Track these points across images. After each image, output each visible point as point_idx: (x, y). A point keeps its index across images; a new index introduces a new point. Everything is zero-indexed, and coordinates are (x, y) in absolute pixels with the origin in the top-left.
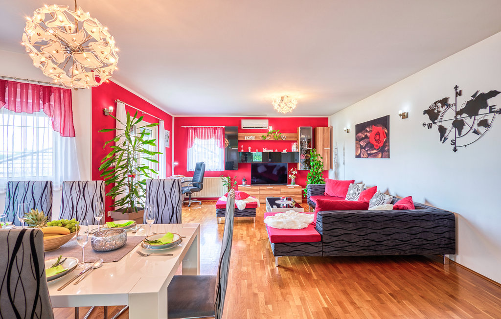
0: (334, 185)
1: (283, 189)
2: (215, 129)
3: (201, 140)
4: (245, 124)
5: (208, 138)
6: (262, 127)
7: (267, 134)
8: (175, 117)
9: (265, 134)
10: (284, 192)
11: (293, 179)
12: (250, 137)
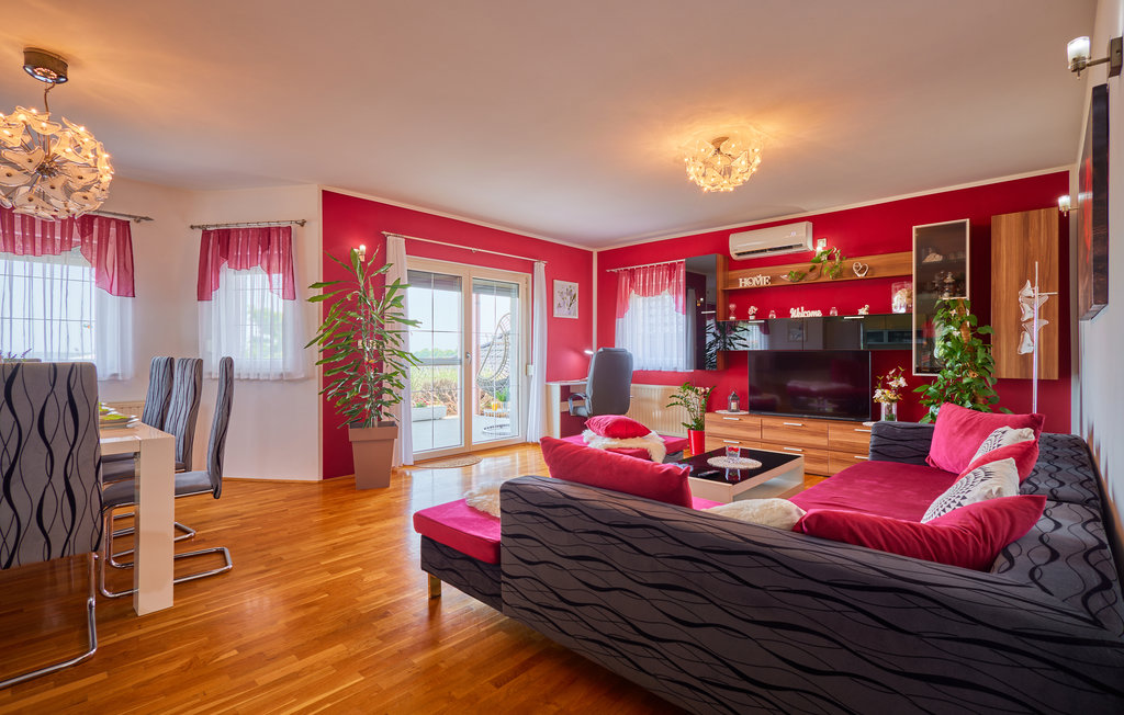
0: (956, 428)
1: (838, 433)
2: (672, 268)
3: (641, 298)
4: (738, 245)
5: (657, 293)
6: (791, 247)
7: (810, 265)
8: (599, 253)
9: (806, 266)
10: (841, 443)
11: (884, 405)
12: (755, 279)
